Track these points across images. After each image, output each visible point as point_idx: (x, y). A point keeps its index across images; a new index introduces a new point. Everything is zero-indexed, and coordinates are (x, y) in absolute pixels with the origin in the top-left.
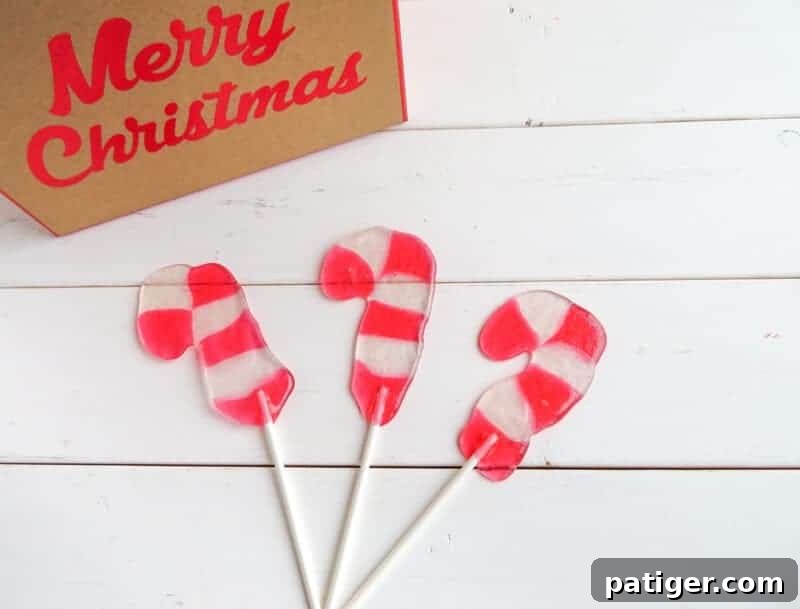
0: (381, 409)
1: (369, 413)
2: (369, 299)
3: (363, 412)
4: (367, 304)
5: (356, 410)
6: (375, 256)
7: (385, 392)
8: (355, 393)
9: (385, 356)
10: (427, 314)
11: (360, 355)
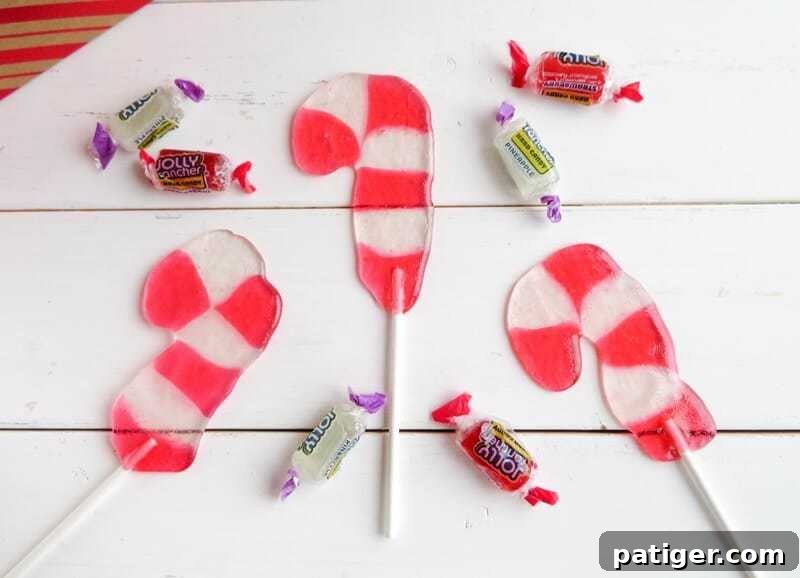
0: (400, 295)
1: (387, 302)
2: (358, 166)
3: (379, 301)
4: (355, 174)
5: (371, 300)
6: (352, 112)
7: (400, 274)
8: (365, 283)
9: (391, 230)
10: (430, 171)
11: (361, 237)
